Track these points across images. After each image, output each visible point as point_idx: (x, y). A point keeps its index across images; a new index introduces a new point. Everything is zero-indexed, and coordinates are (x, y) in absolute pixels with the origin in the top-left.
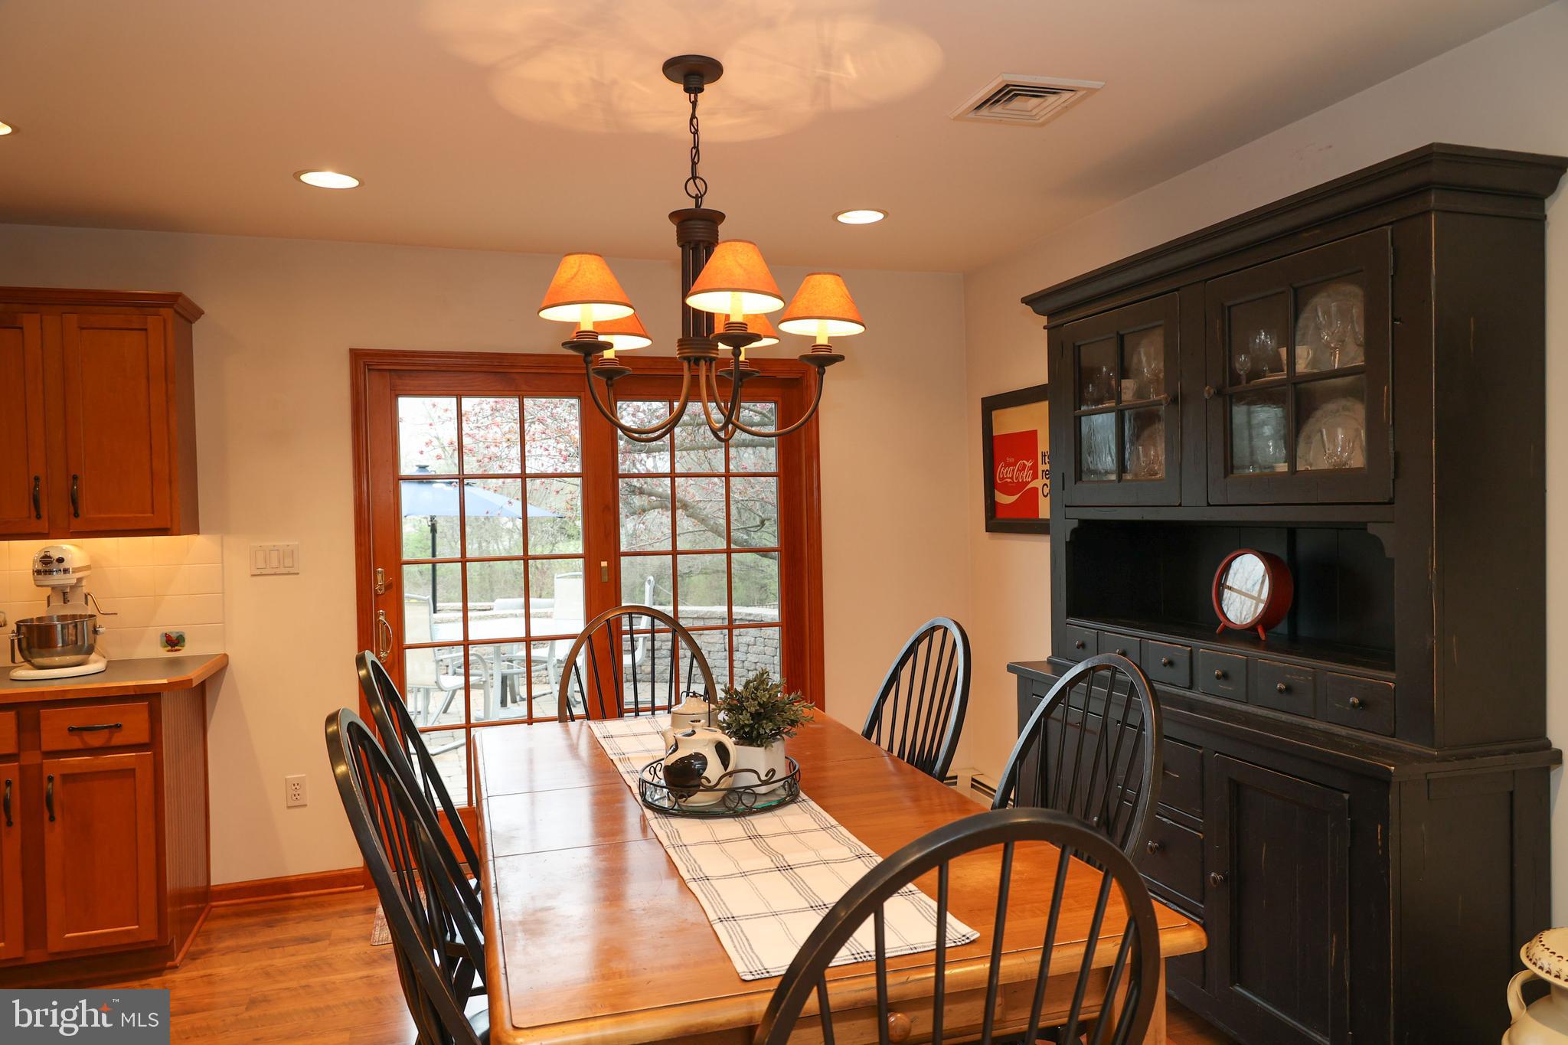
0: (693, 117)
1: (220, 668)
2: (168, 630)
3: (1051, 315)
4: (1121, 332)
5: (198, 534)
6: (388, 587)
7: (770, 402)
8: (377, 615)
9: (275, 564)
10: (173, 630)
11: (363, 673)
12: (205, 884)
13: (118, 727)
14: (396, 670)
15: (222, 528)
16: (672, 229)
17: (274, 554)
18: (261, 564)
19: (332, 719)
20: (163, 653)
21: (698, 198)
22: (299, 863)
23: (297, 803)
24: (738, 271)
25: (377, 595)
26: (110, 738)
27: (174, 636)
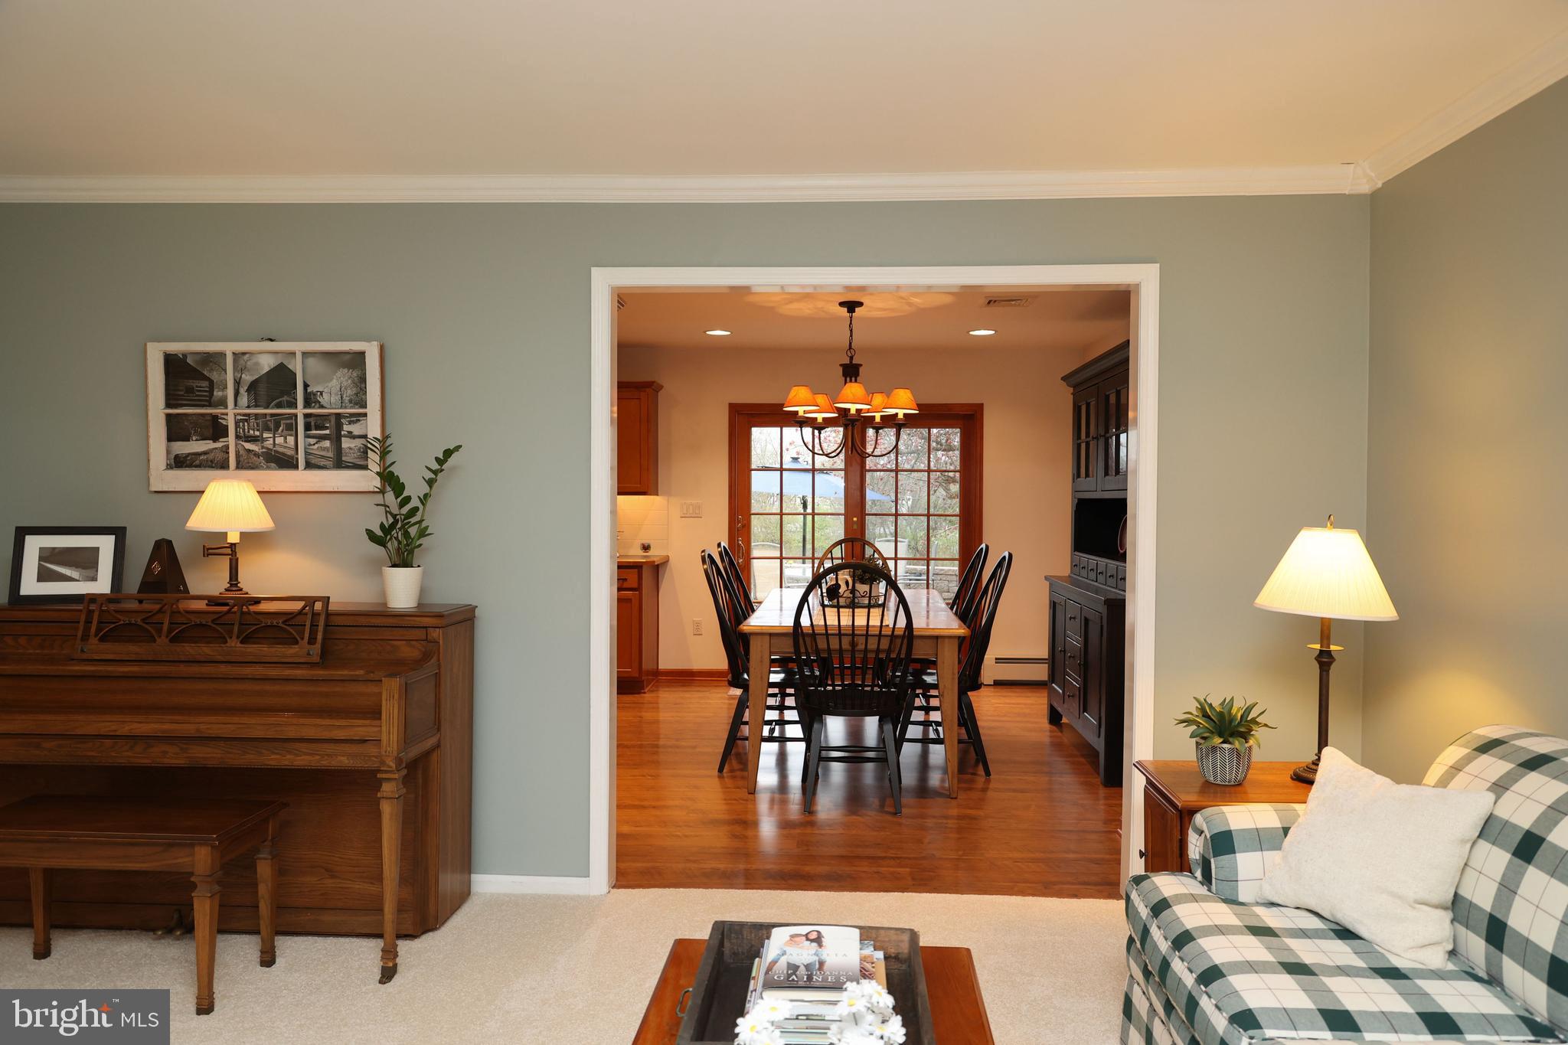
0: (851, 323)
1: (666, 562)
2: (644, 542)
3: (1074, 387)
4: (1089, 401)
5: (658, 495)
6: (744, 526)
7: (957, 428)
8: (738, 540)
9: (691, 512)
10: (646, 542)
11: (720, 549)
12: (655, 668)
13: (626, 579)
14: (746, 571)
15: (668, 494)
16: (841, 369)
17: (691, 507)
18: (685, 512)
19: (703, 551)
20: (641, 553)
21: (851, 358)
22: (698, 664)
23: (698, 633)
24: (851, 395)
25: (738, 530)
26: (623, 584)
27: (646, 545)
